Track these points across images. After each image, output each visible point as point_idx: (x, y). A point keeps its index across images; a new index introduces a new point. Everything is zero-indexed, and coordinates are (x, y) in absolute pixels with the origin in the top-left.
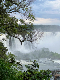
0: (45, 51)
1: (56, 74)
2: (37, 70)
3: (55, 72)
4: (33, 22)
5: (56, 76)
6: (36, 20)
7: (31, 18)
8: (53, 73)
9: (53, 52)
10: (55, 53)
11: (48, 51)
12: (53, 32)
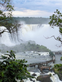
0: (31, 43)
1: (42, 66)
2: (14, 60)
3: (41, 64)
4: (12, 12)
5: (41, 68)
6: (15, 10)
7: (10, 9)
8: (38, 66)
9: (39, 45)
10: (42, 46)
11: (35, 44)
12: (39, 24)
